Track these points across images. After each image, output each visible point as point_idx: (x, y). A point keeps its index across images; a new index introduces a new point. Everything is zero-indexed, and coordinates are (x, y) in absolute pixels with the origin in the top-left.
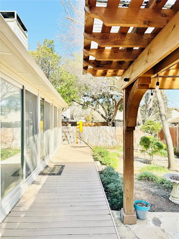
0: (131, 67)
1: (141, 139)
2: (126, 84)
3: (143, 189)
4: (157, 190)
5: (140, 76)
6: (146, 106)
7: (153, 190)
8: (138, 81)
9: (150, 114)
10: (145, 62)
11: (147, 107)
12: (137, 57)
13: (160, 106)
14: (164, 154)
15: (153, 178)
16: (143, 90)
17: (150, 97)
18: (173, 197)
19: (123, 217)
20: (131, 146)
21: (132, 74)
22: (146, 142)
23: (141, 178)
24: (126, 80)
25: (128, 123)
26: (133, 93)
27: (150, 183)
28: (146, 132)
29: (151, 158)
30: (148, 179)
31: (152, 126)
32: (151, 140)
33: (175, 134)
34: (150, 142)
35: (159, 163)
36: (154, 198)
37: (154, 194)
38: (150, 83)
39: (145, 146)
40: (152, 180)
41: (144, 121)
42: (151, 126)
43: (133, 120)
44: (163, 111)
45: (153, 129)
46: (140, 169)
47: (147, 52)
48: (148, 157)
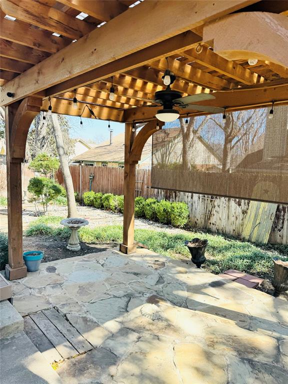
0: (17, 80)
1: (30, 181)
2: (10, 100)
3: (34, 245)
4: (52, 243)
5: (30, 95)
6: (37, 132)
7: (47, 244)
8: (27, 101)
9: (43, 146)
10: (35, 82)
11: (38, 135)
12: (25, 70)
13: (56, 134)
14: (63, 202)
15: (48, 230)
16: (33, 113)
17: (42, 121)
18: (70, 244)
19: (9, 272)
20: (19, 183)
21: (19, 89)
22: (37, 186)
23: (30, 234)
24: (10, 95)
25: (15, 153)
26: (21, 114)
27: (43, 237)
28: (38, 171)
29: (45, 209)
30: (41, 233)
31: (46, 162)
32: (44, 183)
33: (77, 175)
34: (44, 185)
35: (56, 215)
36: (49, 250)
37: (48, 248)
38: (42, 106)
39: (36, 192)
40: (46, 233)
41: (33, 156)
42: (44, 163)
43: (20, 149)
44: (60, 141)
45: (47, 167)
46: (28, 224)
47: (37, 71)
48: (41, 208)
